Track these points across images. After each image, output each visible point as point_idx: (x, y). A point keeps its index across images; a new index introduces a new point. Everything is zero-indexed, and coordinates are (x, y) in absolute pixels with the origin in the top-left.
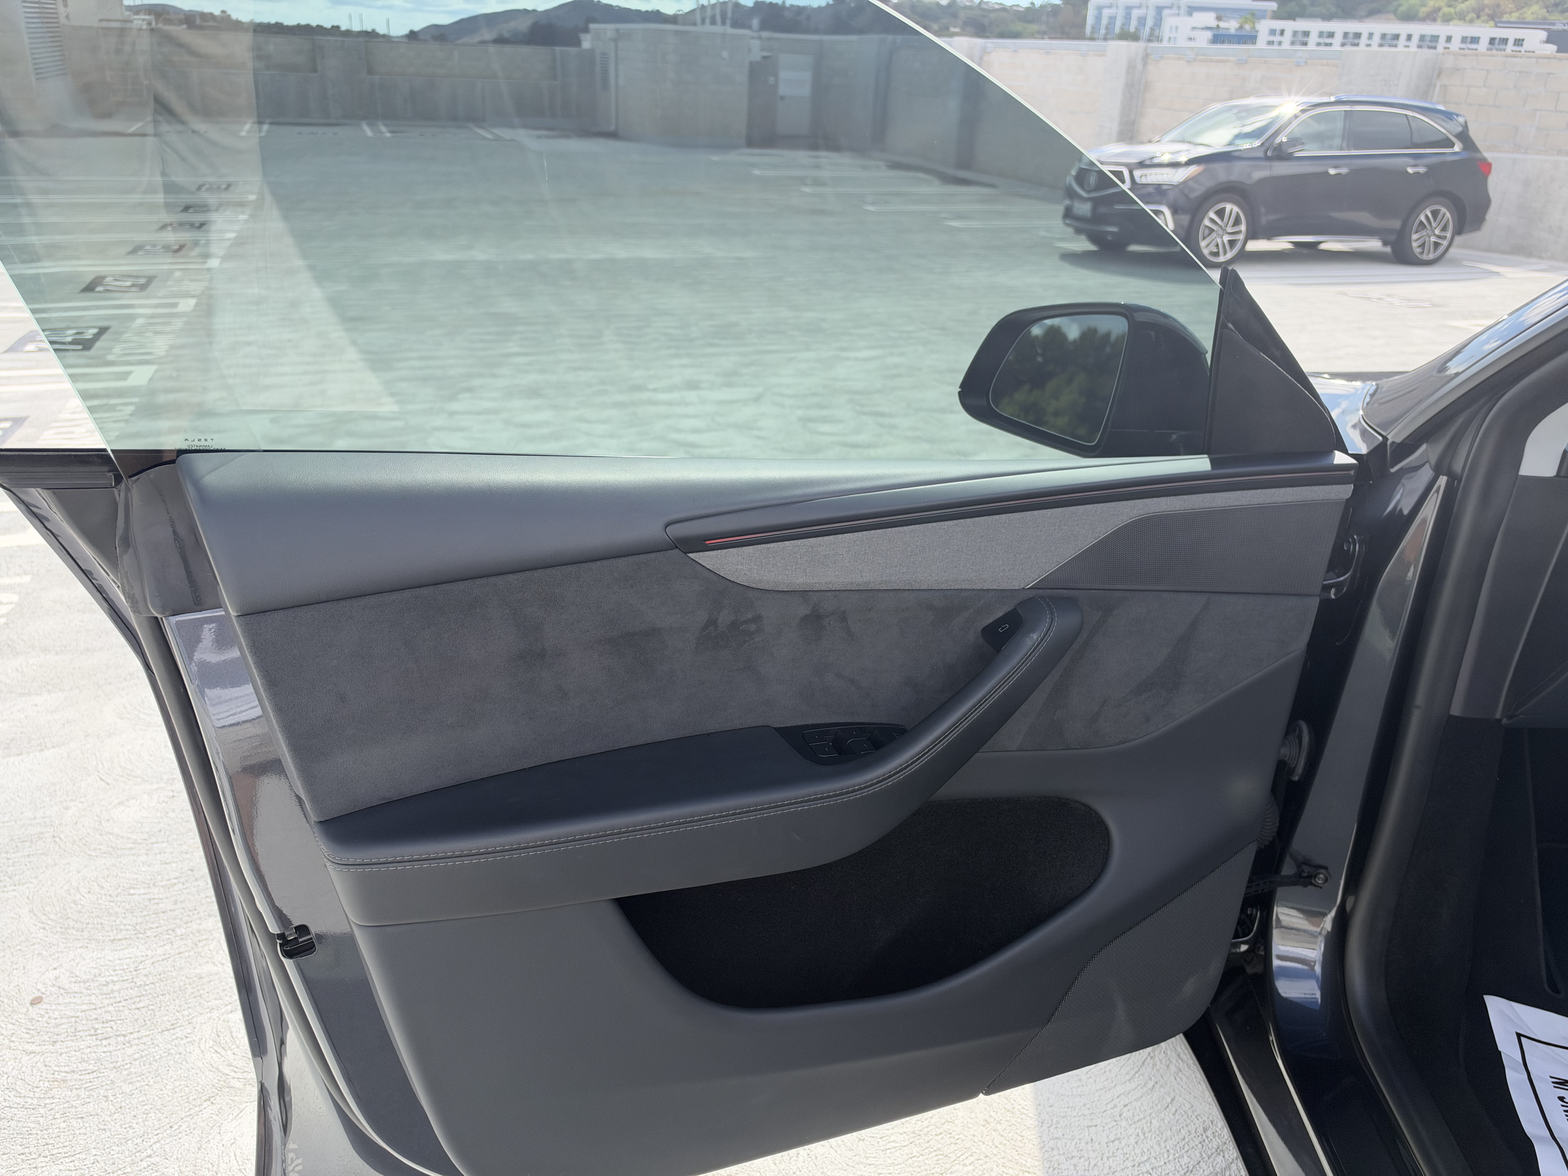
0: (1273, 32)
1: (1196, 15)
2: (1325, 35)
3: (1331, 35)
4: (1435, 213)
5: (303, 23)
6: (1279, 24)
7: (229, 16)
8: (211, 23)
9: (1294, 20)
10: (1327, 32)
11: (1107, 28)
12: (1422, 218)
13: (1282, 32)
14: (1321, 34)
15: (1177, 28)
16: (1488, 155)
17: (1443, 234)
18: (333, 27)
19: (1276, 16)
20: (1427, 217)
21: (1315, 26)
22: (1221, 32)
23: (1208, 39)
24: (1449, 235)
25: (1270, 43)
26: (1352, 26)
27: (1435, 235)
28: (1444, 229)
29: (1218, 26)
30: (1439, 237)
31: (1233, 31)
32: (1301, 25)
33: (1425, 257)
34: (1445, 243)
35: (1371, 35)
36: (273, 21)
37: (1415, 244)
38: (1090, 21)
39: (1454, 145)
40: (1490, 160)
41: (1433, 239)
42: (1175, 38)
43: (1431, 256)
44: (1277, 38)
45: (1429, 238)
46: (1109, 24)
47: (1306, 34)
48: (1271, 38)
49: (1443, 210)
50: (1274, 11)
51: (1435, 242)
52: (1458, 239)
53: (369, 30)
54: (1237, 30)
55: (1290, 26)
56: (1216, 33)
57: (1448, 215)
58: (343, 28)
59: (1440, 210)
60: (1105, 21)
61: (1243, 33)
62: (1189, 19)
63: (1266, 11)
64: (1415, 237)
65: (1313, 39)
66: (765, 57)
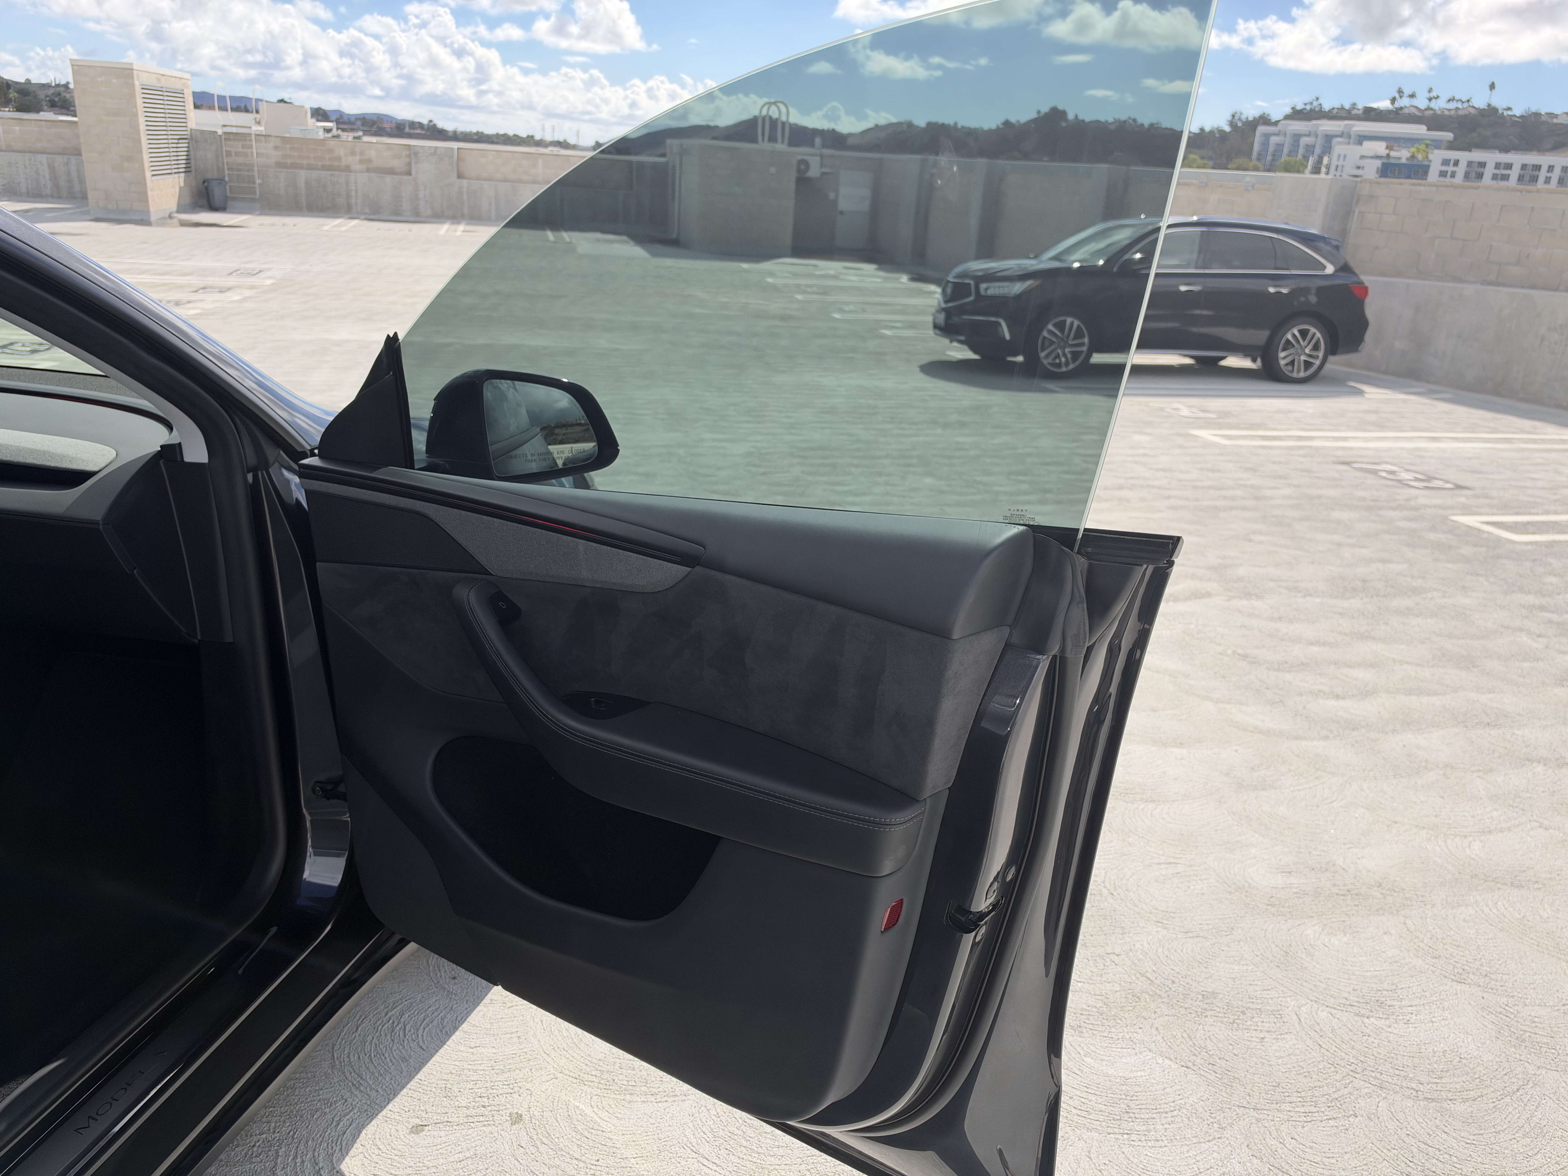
0: (1446, 162)
1: (1367, 144)
2: (1502, 166)
3: (1509, 166)
4: (1304, 333)
5: (502, 132)
6: (1453, 155)
7: (435, 125)
8: (418, 131)
9: (1470, 151)
10: (1505, 164)
11: (1274, 155)
12: (1289, 336)
13: (1456, 163)
14: (1498, 166)
15: (1345, 156)
16: (1366, 279)
17: (1314, 353)
18: (528, 136)
19: (1452, 146)
20: (1294, 336)
21: (1491, 158)
22: (1392, 161)
23: (1378, 168)
24: (1321, 354)
25: (1443, 174)
26: (1532, 158)
27: (1305, 354)
28: (1316, 347)
29: (1388, 155)
30: (1310, 356)
31: (1404, 161)
32: (1477, 156)
33: (1295, 375)
34: (1317, 362)
35: (1551, 168)
36: (474, 131)
37: (1282, 362)
38: (1257, 147)
39: (1325, 267)
40: (1367, 284)
41: (1303, 358)
42: (1343, 166)
43: (1302, 374)
44: (1450, 169)
45: (1300, 356)
46: (1276, 151)
47: (1483, 165)
48: (1445, 168)
49: (1313, 330)
50: (1450, 142)
51: (1305, 361)
52: (1331, 358)
53: (561, 140)
54: (1408, 159)
55: (1464, 157)
56: (1385, 161)
57: (1318, 335)
58: (538, 137)
59: (1309, 330)
60: (1271, 148)
61: (1415, 162)
62: (1359, 147)
63: (1441, 141)
64: (1282, 354)
65: (1489, 171)
66: (823, 174)
